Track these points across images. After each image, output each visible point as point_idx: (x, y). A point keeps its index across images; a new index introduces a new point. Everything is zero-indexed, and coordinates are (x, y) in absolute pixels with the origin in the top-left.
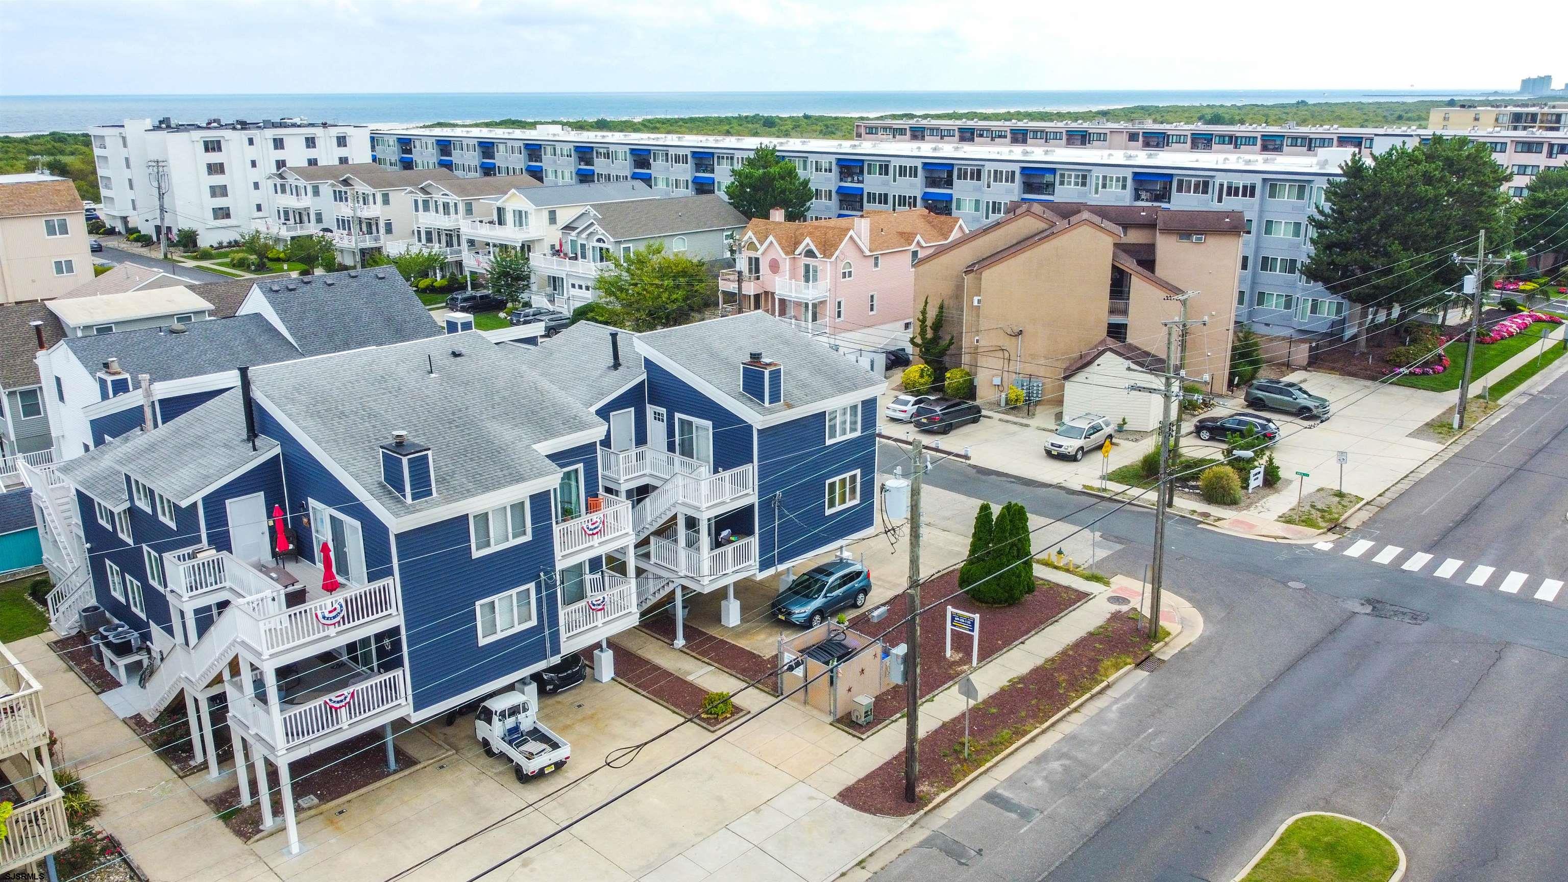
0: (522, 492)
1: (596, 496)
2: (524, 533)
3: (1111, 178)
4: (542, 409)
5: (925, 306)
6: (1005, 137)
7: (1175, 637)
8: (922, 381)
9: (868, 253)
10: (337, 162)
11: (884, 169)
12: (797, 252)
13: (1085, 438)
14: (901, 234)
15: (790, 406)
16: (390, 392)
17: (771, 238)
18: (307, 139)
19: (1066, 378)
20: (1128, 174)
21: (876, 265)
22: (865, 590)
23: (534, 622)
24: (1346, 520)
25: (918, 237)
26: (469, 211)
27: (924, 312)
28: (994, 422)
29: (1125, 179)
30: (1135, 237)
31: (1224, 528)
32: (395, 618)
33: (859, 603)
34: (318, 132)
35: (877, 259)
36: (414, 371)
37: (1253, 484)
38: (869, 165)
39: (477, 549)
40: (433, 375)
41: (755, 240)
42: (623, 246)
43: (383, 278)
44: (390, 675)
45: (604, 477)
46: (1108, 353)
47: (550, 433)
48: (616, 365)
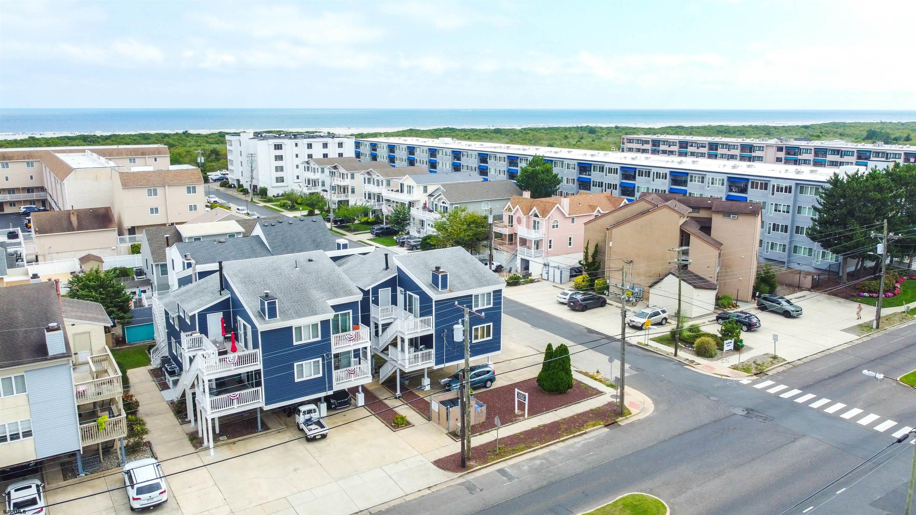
0: (317, 319)
1: (358, 324)
2: (318, 337)
3: (716, 179)
4: (337, 286)
5: (588, 245)
6: (705, 147)
7: (634, 415)
8: (583, 284)
9: (567, 216)
10: (337, 156)
11: (602, 169)
12: (530, 214)
13: (648, 318)
14: (590, 206)
15: (451, 291)
16: (277, 275)
17: (517, 206)
18: (324, 144)
19: (650, 287)
20: (725, 177)
21: (573, 222)
22: (492, 380)
23: (321, 375)
24: (769, 370)
25: (598, 208)
26: (388, 184)
27: (587, 248)
28: (614, 307)
29: (723, 180)
30: (703, 214)
31: (698, 369)
32: (259, 366)
33: (488, 386)
34: (329, 140)
35: (573, 219)
36: (290, 267)
37: (726, 348)
38: (594, 167)
39: (296, 341)
40: (297, 269)
41: (511, 207)
42: (454, 206)
43: (315, 221)
44: (256, 389)
45: (374, 318)
46: (670, 275)
47: (336, 296)
48: (387, 268)
